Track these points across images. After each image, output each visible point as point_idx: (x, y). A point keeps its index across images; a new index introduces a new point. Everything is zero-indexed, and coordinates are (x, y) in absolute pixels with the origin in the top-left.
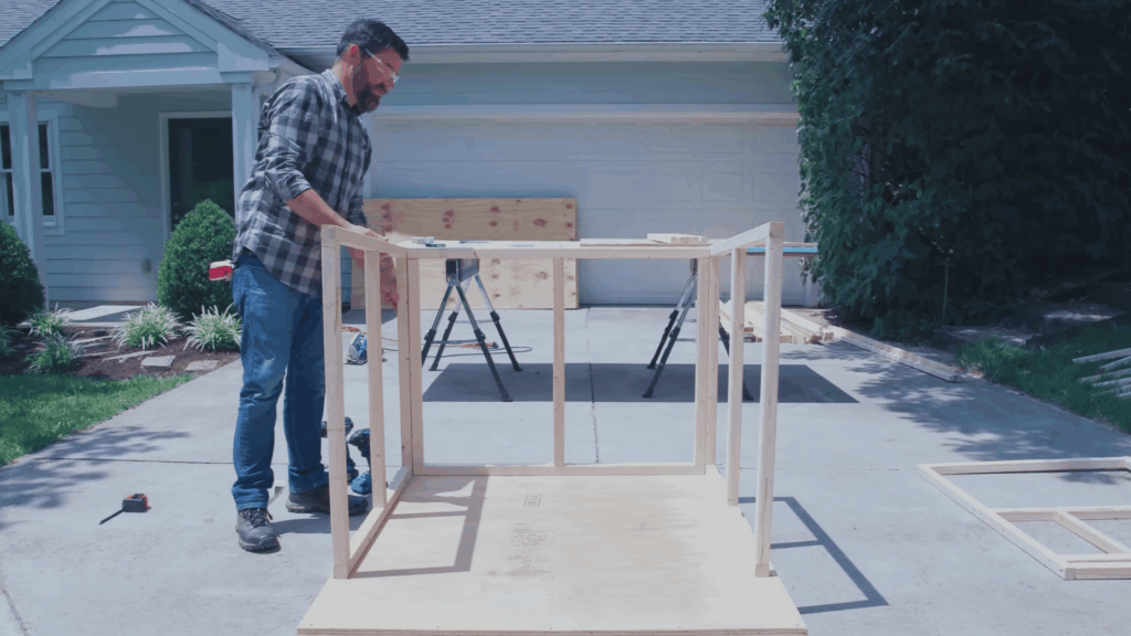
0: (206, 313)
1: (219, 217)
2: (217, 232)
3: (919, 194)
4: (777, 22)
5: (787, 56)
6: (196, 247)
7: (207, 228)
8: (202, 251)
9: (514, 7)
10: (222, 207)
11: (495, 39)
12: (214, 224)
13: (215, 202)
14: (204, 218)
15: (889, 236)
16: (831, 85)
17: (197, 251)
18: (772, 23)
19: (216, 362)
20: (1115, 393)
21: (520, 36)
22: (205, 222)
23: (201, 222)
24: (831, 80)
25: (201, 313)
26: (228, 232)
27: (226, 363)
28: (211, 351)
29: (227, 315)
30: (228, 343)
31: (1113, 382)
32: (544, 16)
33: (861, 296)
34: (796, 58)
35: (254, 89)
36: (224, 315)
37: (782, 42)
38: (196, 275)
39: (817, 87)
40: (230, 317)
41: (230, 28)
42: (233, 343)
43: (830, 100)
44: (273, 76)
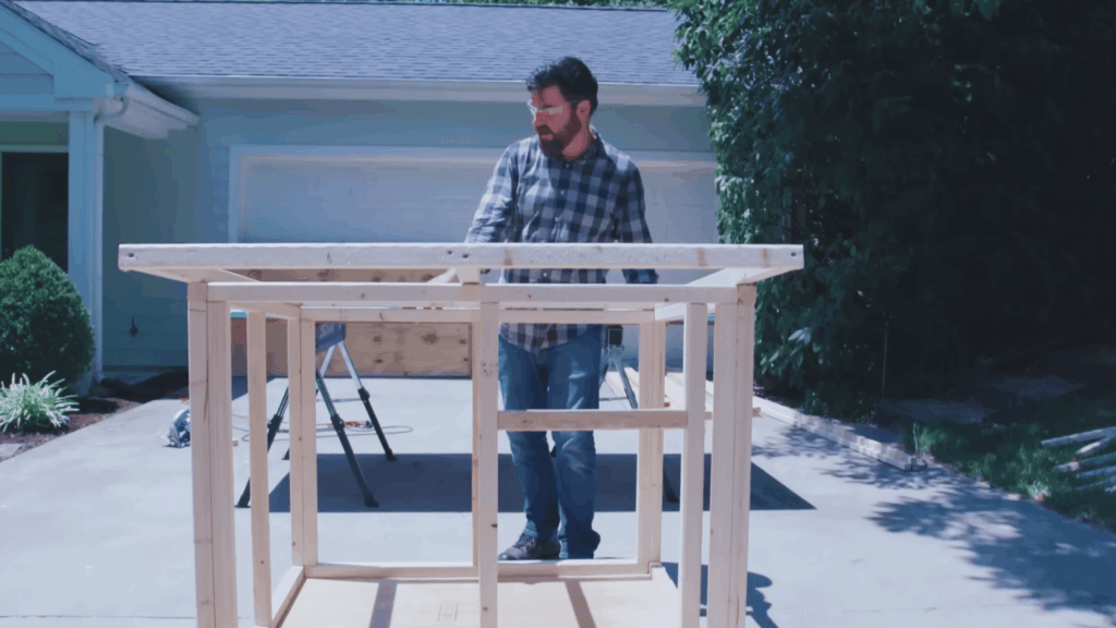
0: (17, 382)
1: (44, 267)
2: (39, 285)
3: (853, 251)
4: (692, 61)
5: (703, 99)
6: (10, 303)
7: (25, 280)
8: (17, 307)
9: (405, 42)
10: (48, 255)
11: (381, 73)
12: (36, 275)
13: (39, 248)
14: (23, 267)
15: (820, 300)
16: (756, 129)
17: (12, 307)
18: (687, 63)
19: (17, 446)
20: (1104, 487)
21: (410, 72)
22: (24, 273)
23: (18, 273)
24: (755, 124)
25: (10, 382)
26: (52, 284)
27: (30, 447)
28: (15, 431)
29: (43, 386)
30: (40, 421)
31: (1098, 471)
32: (437, 52)
33: (790, 365)
34: (713, 100)
35: (96, 119)
36: (38, 385)
37: (696, 83)
38: (8, 337)
39: (738, 131)
40: (47, 388)
41: (73, 49)
42: (46, 420)
43: (755, 145)
44: (119, 106)
